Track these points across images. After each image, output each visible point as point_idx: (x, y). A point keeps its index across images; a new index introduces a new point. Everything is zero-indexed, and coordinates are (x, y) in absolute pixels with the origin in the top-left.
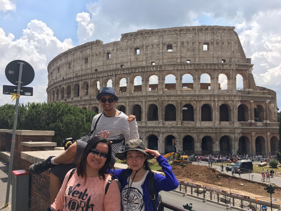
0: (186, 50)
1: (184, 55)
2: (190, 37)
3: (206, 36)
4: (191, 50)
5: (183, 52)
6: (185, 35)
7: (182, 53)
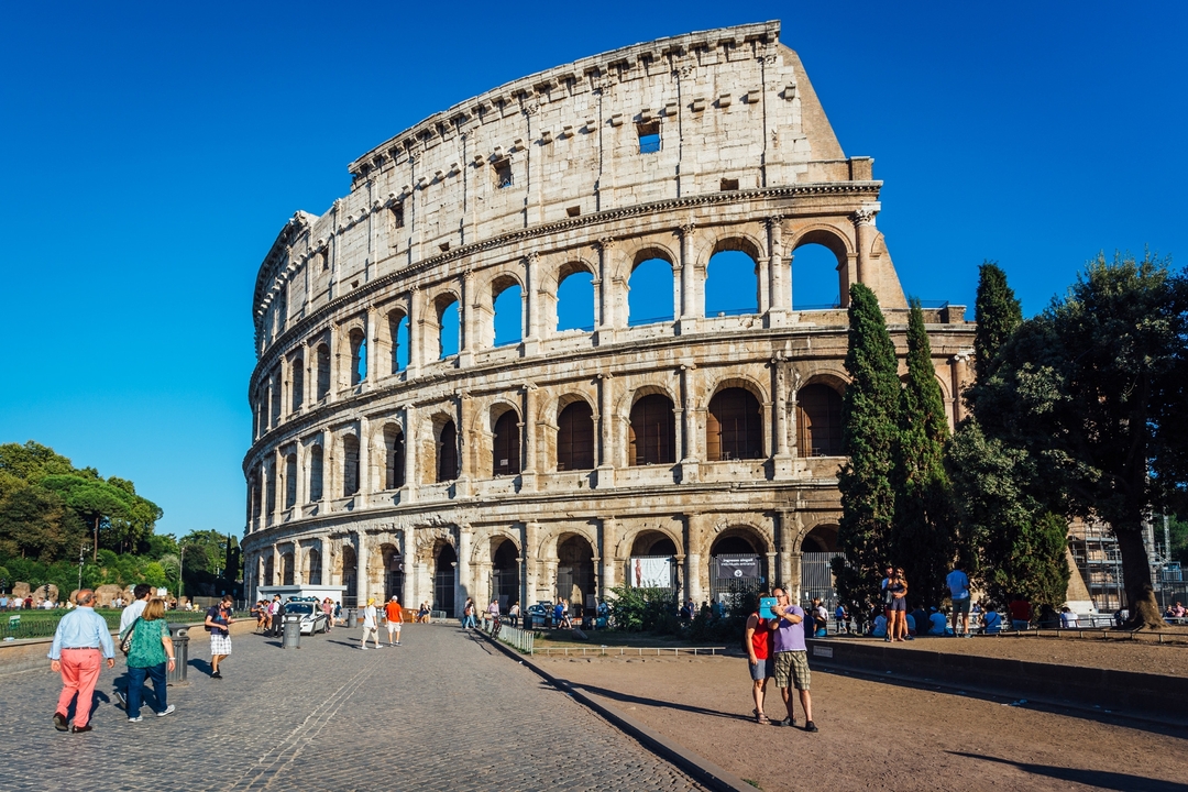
0: (564, 165)
1: (555, 189)
2: (577, 108)
3: (647, 90)
4: (581, 162)
5: (552, 177)
6: (557, 105)
7: (547, 184)
